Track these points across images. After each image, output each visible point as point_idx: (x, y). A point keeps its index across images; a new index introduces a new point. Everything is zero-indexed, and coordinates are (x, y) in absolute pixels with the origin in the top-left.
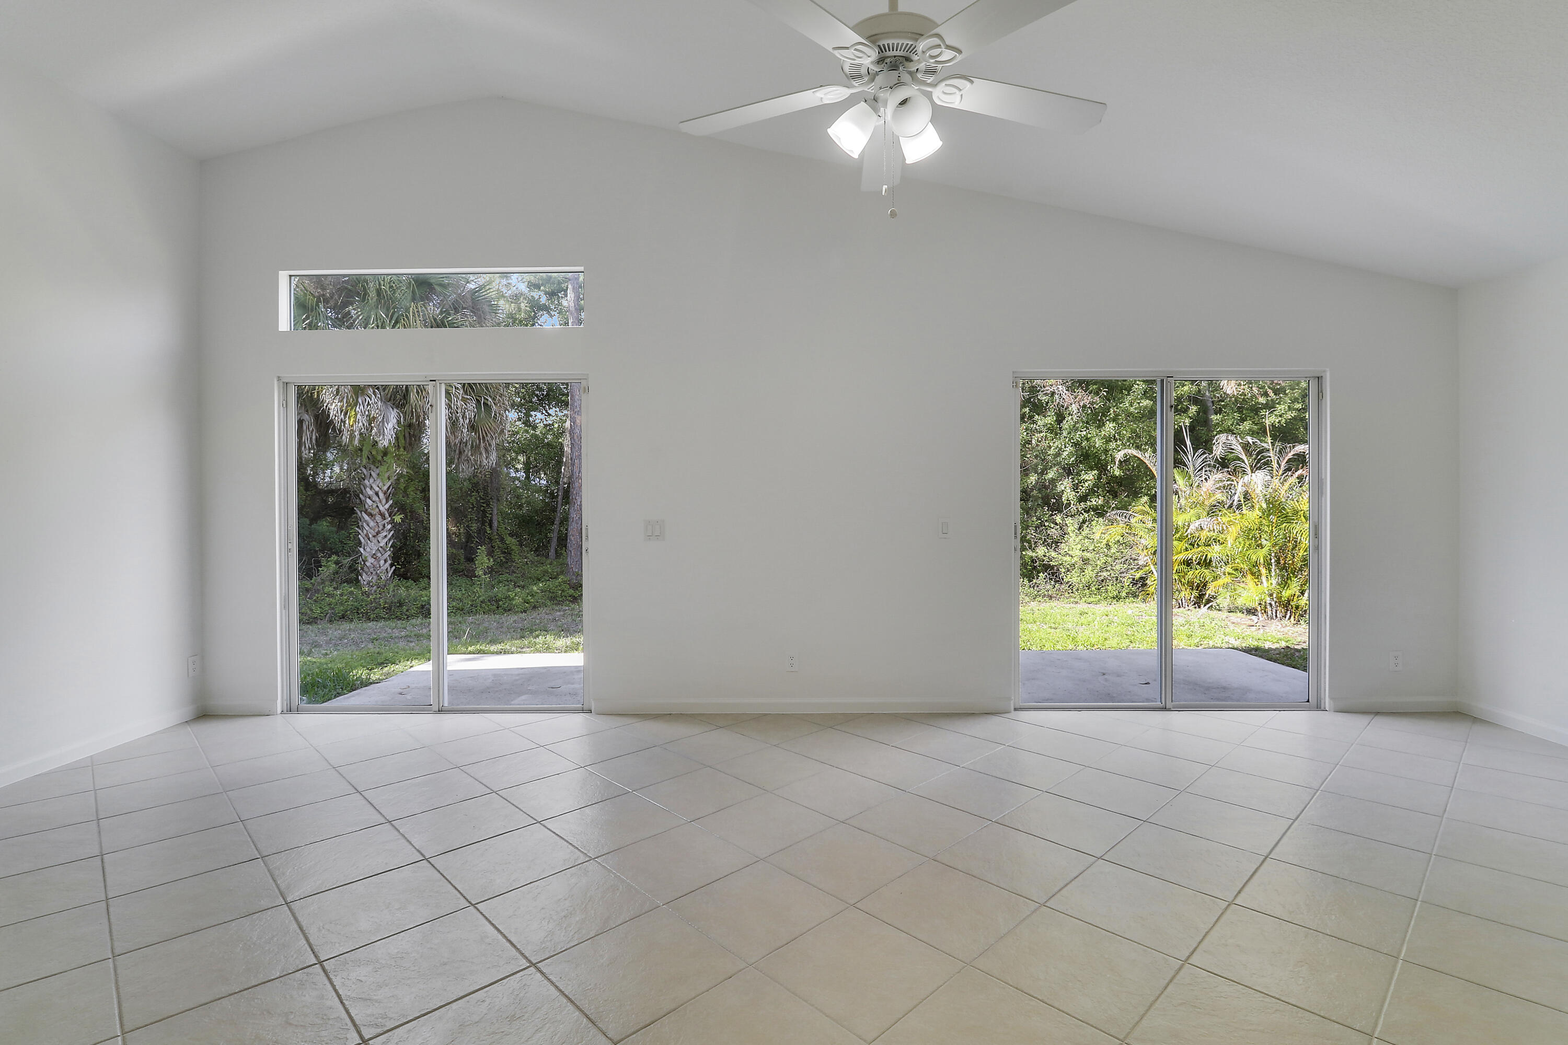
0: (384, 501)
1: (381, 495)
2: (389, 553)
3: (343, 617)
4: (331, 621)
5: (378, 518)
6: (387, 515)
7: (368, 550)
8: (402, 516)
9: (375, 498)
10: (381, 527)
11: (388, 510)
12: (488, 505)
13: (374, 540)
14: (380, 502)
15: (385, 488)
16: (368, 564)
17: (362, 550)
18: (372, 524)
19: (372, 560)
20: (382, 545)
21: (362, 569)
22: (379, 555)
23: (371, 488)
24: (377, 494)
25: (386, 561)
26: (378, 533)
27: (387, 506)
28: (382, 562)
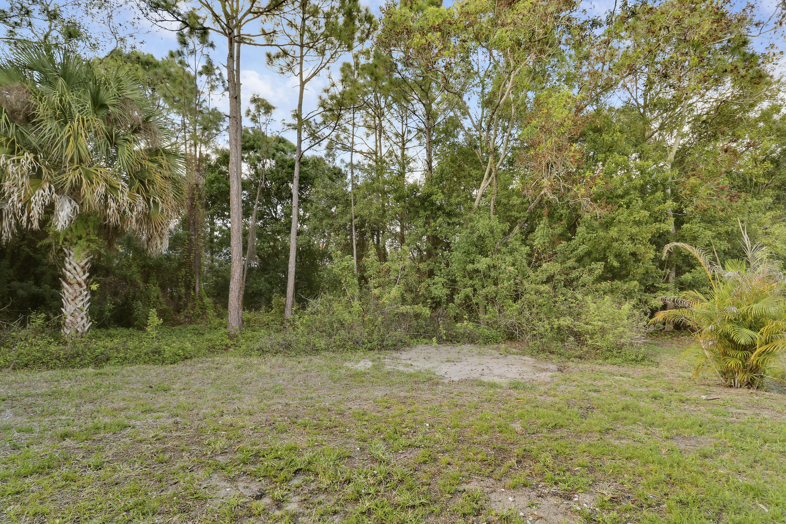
0: (81, 274)
1: (78, 269)
2: (85, 312)
3: (26, 365)
4: (14, 369)
5: (76, 286)
6: (83, 284)
7: (68, 310)
8: (97, 285)
9: (73, 271)
10: (78, 293)
11: (85, 282)
12: (192, 277)
13: (73, 303)
14: (78, 274)
15: (82, 264)
16: (67, 321)
17: (63, 310)
18: (71, 291)
19: (71, 318)
20: (79, 306)
21: (64, 324)
22: (77, 314)
23: (70, 264)
24: (75, 268)
25: (82, 318)
26: (76, 297)
27: (84, 277)
28: (79, 319)
